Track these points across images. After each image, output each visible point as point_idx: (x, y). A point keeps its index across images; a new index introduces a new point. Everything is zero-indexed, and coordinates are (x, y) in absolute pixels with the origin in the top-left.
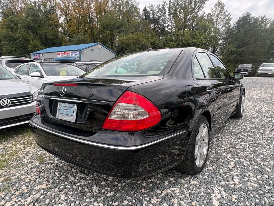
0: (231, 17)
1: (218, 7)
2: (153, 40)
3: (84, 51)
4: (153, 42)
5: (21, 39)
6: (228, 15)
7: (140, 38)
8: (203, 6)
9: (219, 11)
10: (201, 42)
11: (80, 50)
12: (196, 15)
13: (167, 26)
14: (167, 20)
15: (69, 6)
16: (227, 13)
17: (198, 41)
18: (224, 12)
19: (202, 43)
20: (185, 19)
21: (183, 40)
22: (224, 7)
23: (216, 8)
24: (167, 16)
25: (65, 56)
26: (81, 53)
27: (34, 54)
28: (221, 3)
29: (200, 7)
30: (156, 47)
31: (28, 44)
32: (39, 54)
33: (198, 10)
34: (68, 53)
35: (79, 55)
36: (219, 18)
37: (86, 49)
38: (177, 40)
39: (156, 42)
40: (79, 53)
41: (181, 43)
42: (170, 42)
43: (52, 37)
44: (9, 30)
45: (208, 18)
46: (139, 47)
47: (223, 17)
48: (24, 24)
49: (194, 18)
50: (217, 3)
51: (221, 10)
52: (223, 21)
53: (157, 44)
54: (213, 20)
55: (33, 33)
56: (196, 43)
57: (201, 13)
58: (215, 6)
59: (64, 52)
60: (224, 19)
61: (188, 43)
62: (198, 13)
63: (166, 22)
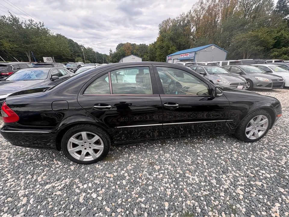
3: (198, 52)
5: (166, 47)
11: (195, 52)
15: (200, 17)
25: (185, 56)
26: (196, 54)
27: (169, 56)
31: (169, 50)
32: (171, 56)
34: (187, 55)
35: (194, 56)
37: (201, 50)
40: (194, 54)
43: (184, 43)
44: (161, 42)
48: (169, 37)
55: (173, 42)
59: (185, 54)
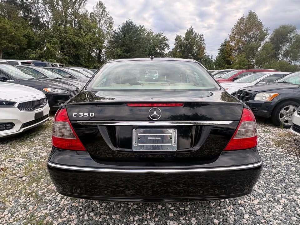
0: (113, 21)
1: (100, 7)
2: (26, 32)
4: (27, 35)
6: (110, 18)
7: (7, 27)
8: (84, 2)
9: (101, 12)
10: (86, 42)
12: (78, 11)
13: (42, 17)
14: (41, 9)
16: (109, 16)
17: (84, 40)
18: (106, 14)
19: (88, 43)
20: (66, 13)
21: (67, 38)
22: (106, 9)
23: (98, 8)
24: (40, 5)
28: (102, 4)
29: (82, 3)
30: (32, 41)
33: (80, 6)
36: (101, 20)
38: (60, 36)
39: (32, 35)
41: (65, 41)
42: (50, 38)
45: (91, 16)
46: (7, 39)
47: (105, 19)
49: (75, 14)
50: (98, 3)
51: (103, 11)
52: (105, 23)
53: (33, 38)
54: (96, 20)
56: (82, 43)
57: (83, 10)
58: (97, 6)
60: (106, 21)
61: (72, 41)
62: (80, 10)
63: (40, 11)
